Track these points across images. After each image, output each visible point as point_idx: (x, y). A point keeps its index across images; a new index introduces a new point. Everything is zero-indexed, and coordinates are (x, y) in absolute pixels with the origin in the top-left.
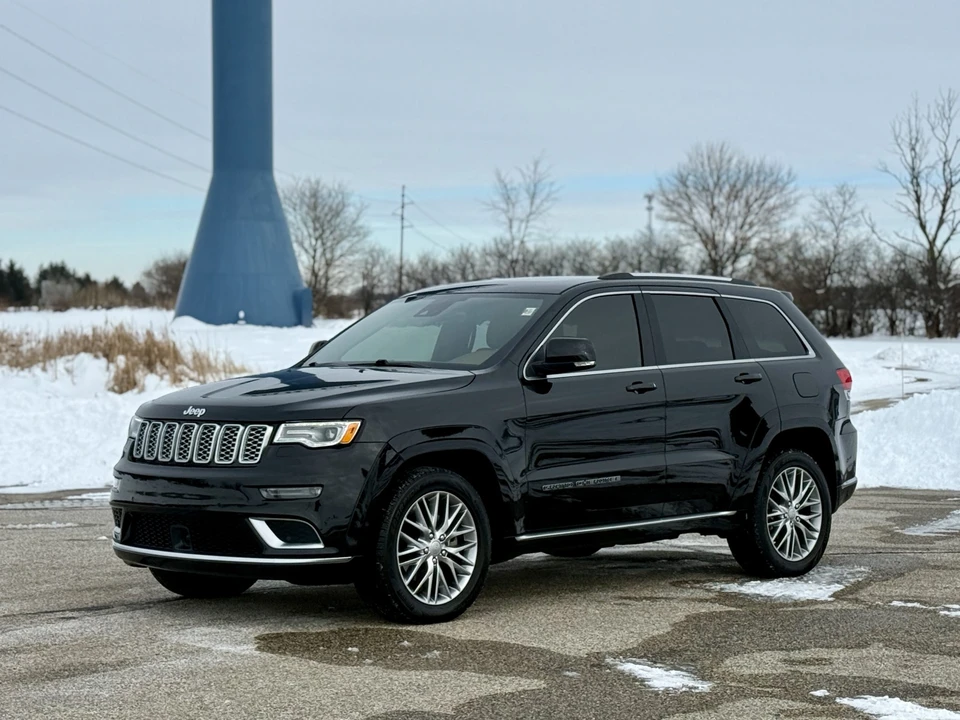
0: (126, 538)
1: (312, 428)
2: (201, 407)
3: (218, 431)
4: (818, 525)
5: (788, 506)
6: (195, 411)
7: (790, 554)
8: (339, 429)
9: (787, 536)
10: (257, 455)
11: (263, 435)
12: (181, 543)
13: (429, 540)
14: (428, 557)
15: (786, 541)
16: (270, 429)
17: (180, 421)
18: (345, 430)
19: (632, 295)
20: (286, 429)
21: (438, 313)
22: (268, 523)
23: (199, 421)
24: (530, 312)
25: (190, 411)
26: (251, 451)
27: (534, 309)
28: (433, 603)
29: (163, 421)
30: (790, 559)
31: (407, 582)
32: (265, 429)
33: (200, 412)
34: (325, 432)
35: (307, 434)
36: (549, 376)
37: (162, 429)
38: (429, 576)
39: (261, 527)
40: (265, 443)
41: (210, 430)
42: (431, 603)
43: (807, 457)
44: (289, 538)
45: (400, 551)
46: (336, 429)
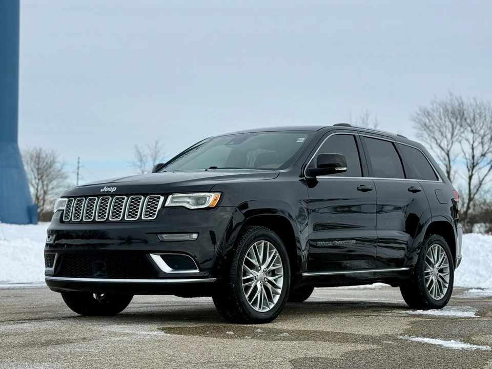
0: (57, 273)
1: (189, 197)
2: (113, 187)
3: (127, 201)
4: (447, 279)
5: (433, 267)
6: (109, 189)
7: (435, 296)
8: (208, 198)
9: (434, 285)
10: (154, 214)
11: (158, 201)
12: (98, 273)
13: (258, 271)
14: (257, 282)
15: (433, 288)
16: (162, 198)
17: (98, 196)
18: (212, 199)
19: (354, 136)
20: (173, 198)
21: (239, 144)
22: (161, 256)
23: (112, 195)
24: (302, 140)
25: (105, 189)
26: (150, 212)
27: (303, 139)
28: (261, 311)
29: (86, 197)
30: (435, 299)
31: (247, 296)
32: (159, 198)
33: (113, 190)
34: (198, 201)
35: (187, 201)
36: (317, 177)
37: (85, 203)
38: (258, 294)
39: (158, 260)
40: (159, 207)
41: (121, 200)
42: (259, 311)
43: (442, 239)
44: (176, 266)
45: (243, 277)
46: (206, 198)
